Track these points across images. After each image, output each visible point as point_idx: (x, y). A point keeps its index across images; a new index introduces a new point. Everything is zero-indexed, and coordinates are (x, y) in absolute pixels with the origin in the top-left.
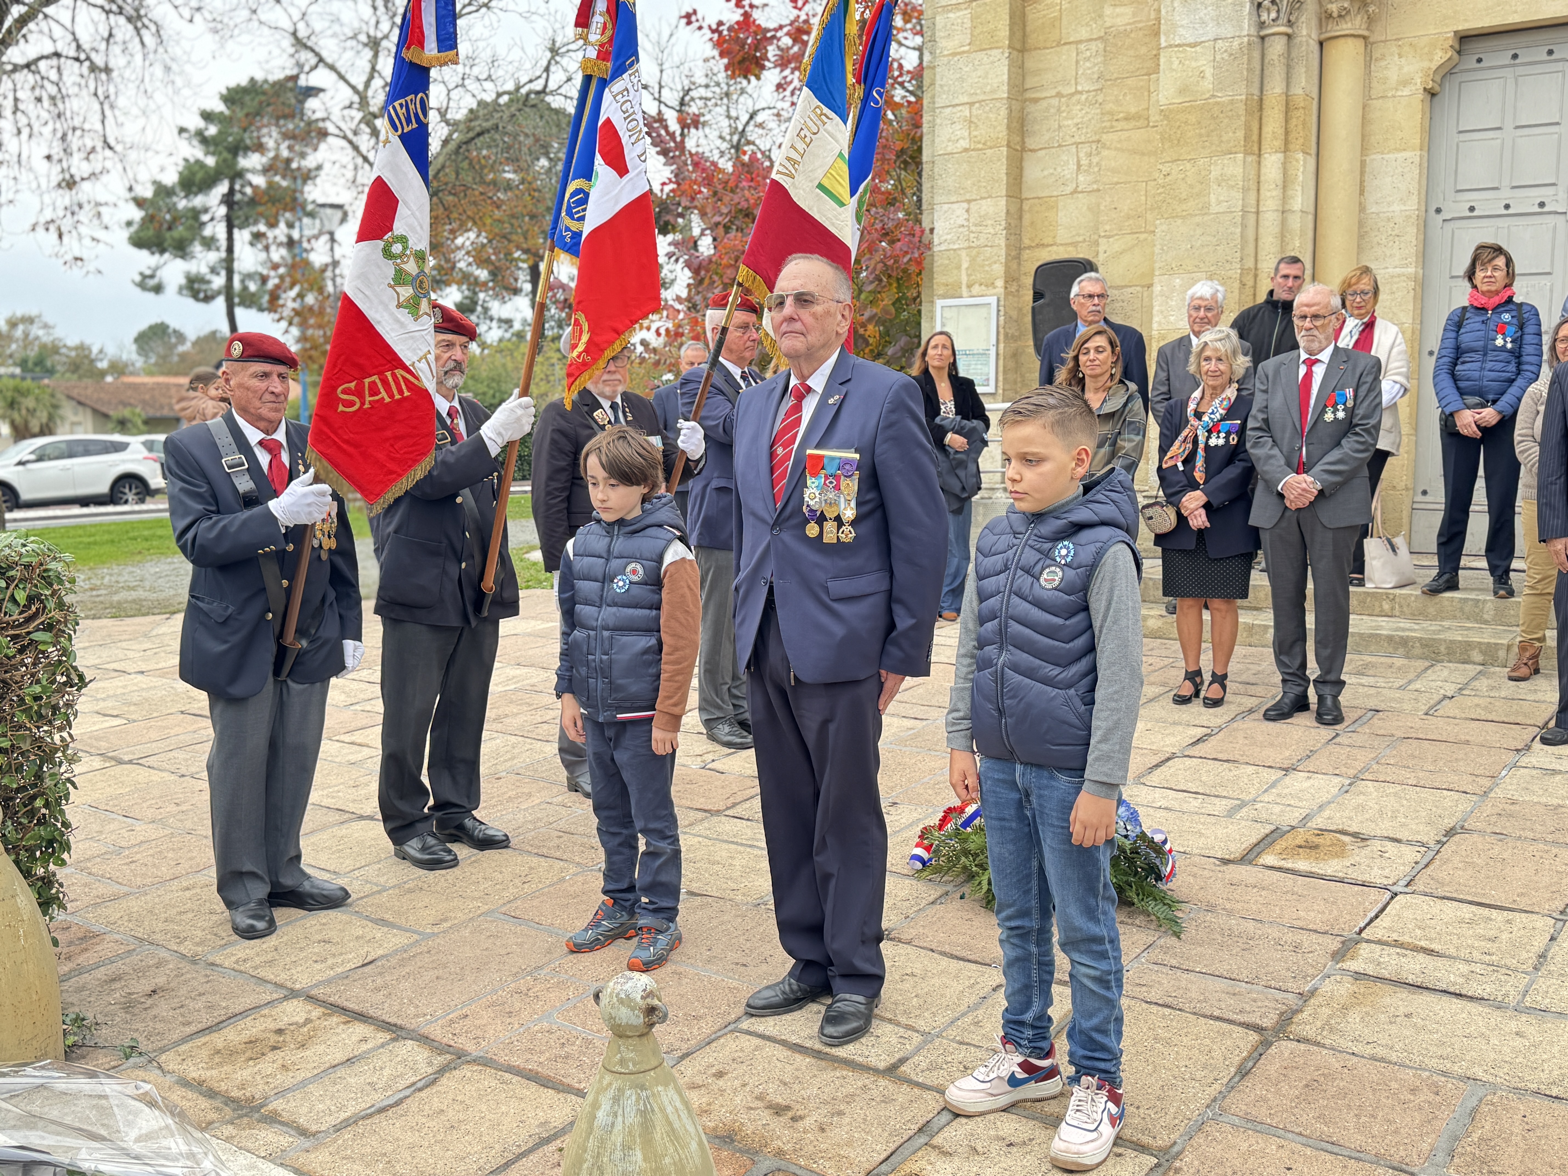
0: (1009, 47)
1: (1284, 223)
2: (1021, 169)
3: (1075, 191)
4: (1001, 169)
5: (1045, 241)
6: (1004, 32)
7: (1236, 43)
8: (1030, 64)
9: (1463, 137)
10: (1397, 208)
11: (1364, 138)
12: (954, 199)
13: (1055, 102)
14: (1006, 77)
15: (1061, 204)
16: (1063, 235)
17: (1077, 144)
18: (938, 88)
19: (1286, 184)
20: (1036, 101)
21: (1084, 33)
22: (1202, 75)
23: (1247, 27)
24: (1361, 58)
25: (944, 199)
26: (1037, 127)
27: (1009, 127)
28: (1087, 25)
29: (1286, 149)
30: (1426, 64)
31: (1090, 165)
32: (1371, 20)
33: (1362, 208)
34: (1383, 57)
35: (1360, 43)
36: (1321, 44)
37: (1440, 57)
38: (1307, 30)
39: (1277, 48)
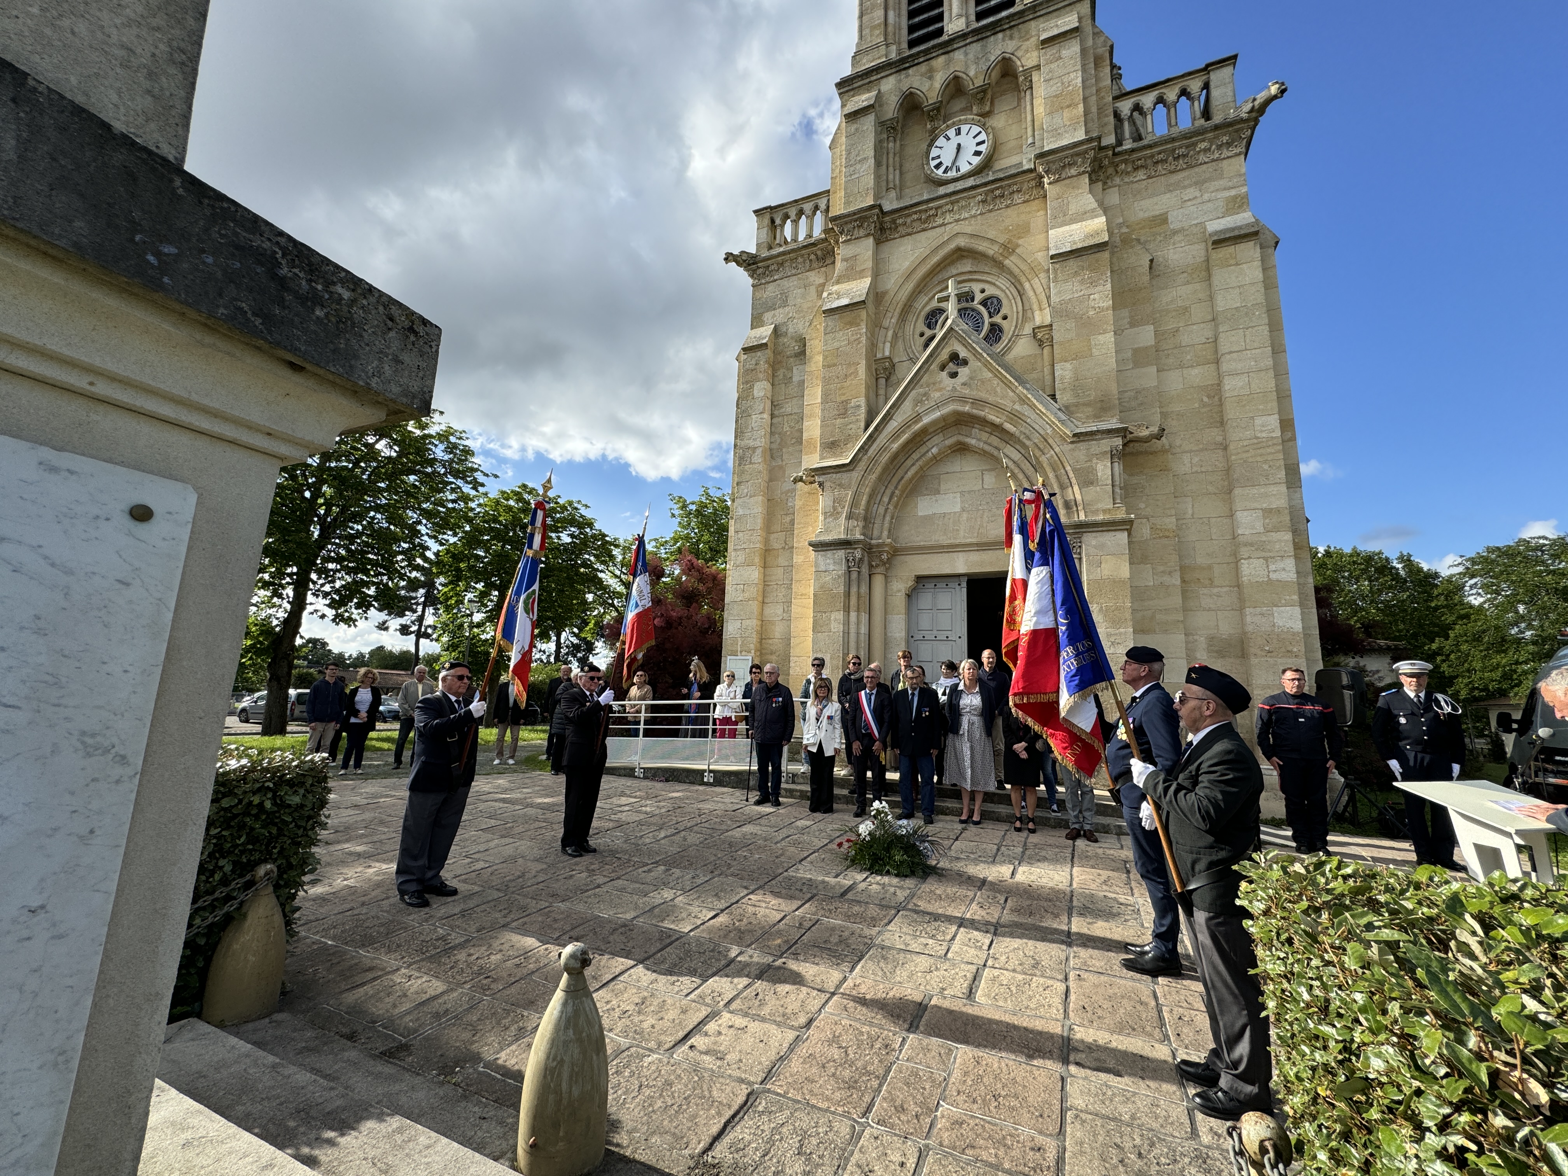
0: (761, 565)
1: (858, 637)
2: (763, 610)
4: (756, 609)
6: (759, 560)
8: (768, 573)
9: (920, 612)
10: (897, 635)
11: (886, 609)
14: (759, 576)
19: (858, 623)
20: (770, 585)
23: (844, 567)
24: (884, 581)
25: (733, 617)
26: (769, 595)
27: (760, 593)
29: (858, 611)
30: (907, 586)
31: (788, 611)
32: (887, 569)
33: (885, 634)
34: (891, 582)
35: (883, 576)
36: (869, 576)
37: (911, 583)
38: (865, 570)
39: (854, 575)
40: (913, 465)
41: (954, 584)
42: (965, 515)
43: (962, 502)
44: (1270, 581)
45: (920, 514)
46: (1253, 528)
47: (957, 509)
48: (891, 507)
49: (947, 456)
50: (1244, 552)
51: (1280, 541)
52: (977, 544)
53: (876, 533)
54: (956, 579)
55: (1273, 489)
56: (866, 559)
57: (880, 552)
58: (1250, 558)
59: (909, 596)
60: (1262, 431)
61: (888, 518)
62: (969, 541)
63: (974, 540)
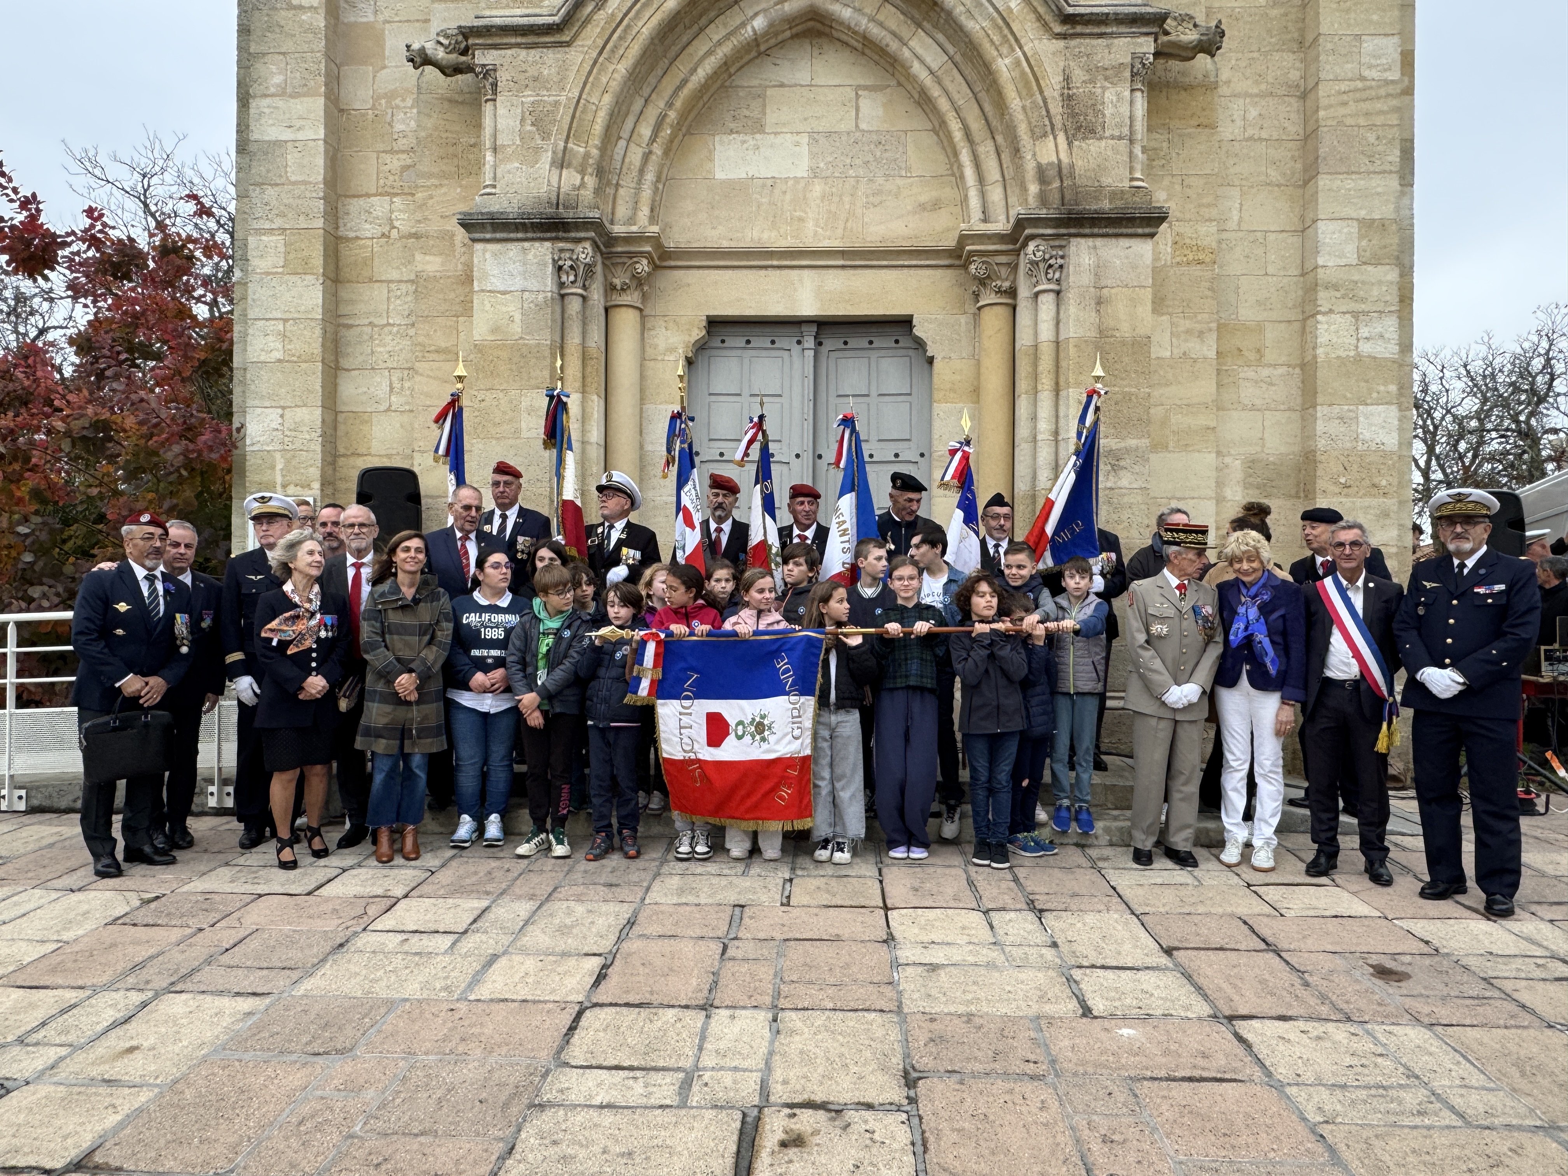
0: (324, 275)
1: (583, 452)
2: (335, 385)
3: (388, 410)
4: (316, 384)
5: (360, 451)
6: (318, 261)
7: (541, 297)
8: (343, 294)
9: (713, 398)
11: (642, 390)
12: (267, 404)
13: (368, 330)
14: (320, 301)
15: (374, 420)
16: (377, 447)
17: (390, 370)
18: (250, 301)
19: (584, 419)
20: (350, 327)
21: (394, 275)
22: (511, 319)
23: (549, 284)
24: (638, 326)
25: (257, 403)
26: (350, 350)
27: (323, 345)
28: (398, 268)
29: (584, 391)
30: (687, 338)
31: (402, 388)
32: (644, 297)
33: (641, 447)
34: (653, 328)
35: (637, 313)
36: (607, 310)
37: (698, 333)
38: (597, 296)
39: (574, 306)
40: (710, 53)
41: (788, 342)
42: (818, 188)
43: (813, 155)
44: (1358, 359)
45: (720, 175)
46: (1342, 256)
47: (802, 170)
48: (657, 149)
49: (781, 44)
50: (1324, 298)
51: (1380, 282)
52: (843, 254)
53: (622, 211)
54: (794, 330)
55: (1377, 183)
56: (599, 268)
57: (631, 255)
58: (1331, 311)
59: (690, 362)
60: (1370, 67)
61: (650, 177)
62: (826, 243)
63: (835, 243)
